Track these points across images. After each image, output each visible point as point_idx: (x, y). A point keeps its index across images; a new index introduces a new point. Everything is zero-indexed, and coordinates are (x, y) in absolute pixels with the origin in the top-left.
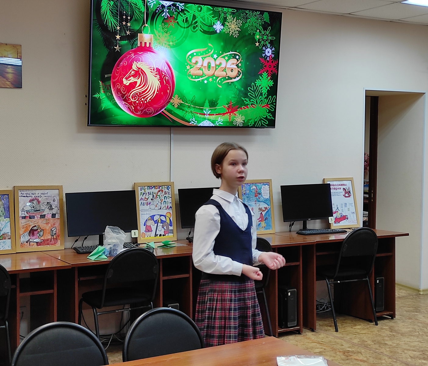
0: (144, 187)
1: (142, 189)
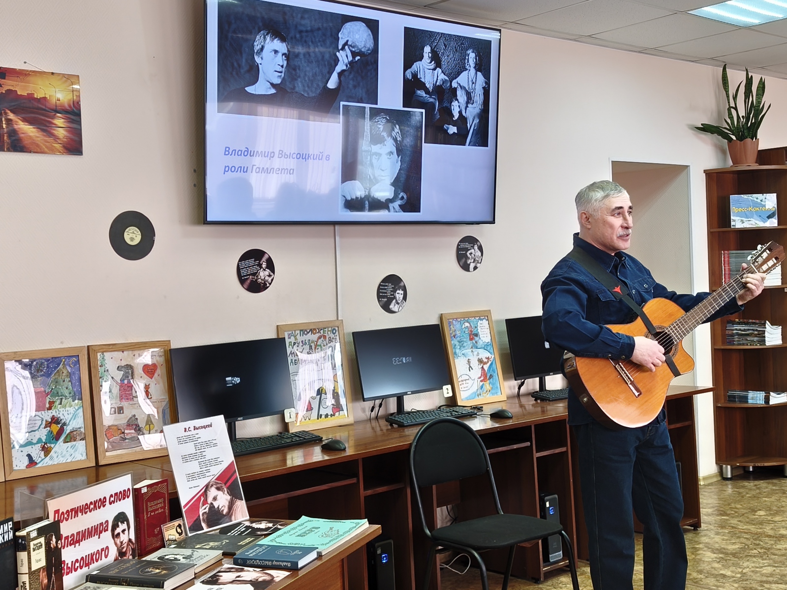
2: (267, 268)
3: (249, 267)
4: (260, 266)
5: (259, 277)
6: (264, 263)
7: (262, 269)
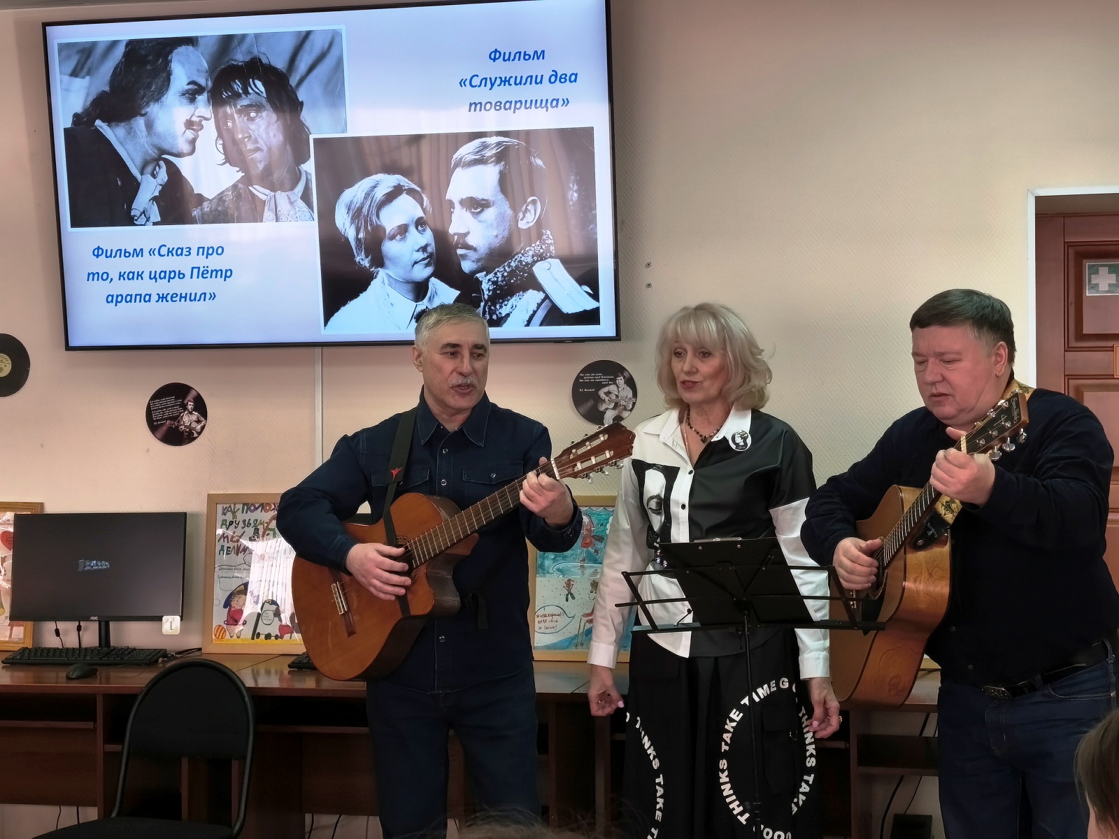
0: (232, 506)
1: (228, 511)
2: (195, 409)
3: (166, 408)
4: (184, 407)
5: (182, 423)
6: (189, 403)
7: (186, 413)
